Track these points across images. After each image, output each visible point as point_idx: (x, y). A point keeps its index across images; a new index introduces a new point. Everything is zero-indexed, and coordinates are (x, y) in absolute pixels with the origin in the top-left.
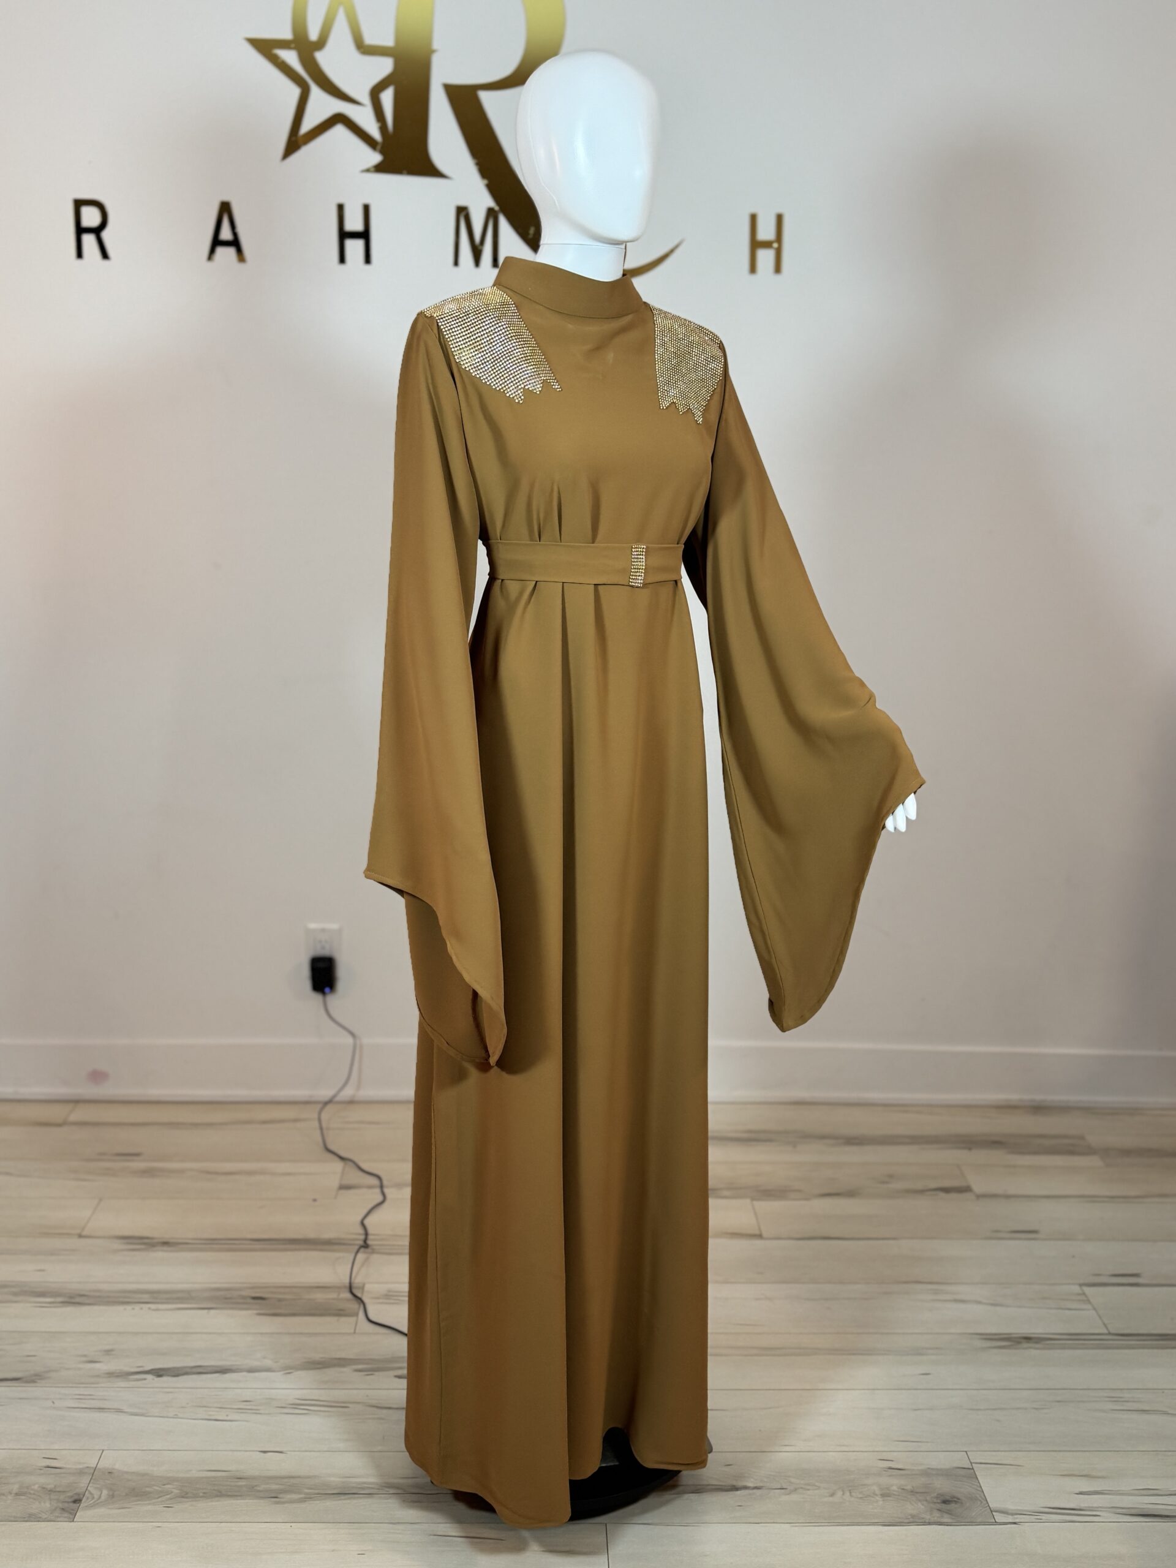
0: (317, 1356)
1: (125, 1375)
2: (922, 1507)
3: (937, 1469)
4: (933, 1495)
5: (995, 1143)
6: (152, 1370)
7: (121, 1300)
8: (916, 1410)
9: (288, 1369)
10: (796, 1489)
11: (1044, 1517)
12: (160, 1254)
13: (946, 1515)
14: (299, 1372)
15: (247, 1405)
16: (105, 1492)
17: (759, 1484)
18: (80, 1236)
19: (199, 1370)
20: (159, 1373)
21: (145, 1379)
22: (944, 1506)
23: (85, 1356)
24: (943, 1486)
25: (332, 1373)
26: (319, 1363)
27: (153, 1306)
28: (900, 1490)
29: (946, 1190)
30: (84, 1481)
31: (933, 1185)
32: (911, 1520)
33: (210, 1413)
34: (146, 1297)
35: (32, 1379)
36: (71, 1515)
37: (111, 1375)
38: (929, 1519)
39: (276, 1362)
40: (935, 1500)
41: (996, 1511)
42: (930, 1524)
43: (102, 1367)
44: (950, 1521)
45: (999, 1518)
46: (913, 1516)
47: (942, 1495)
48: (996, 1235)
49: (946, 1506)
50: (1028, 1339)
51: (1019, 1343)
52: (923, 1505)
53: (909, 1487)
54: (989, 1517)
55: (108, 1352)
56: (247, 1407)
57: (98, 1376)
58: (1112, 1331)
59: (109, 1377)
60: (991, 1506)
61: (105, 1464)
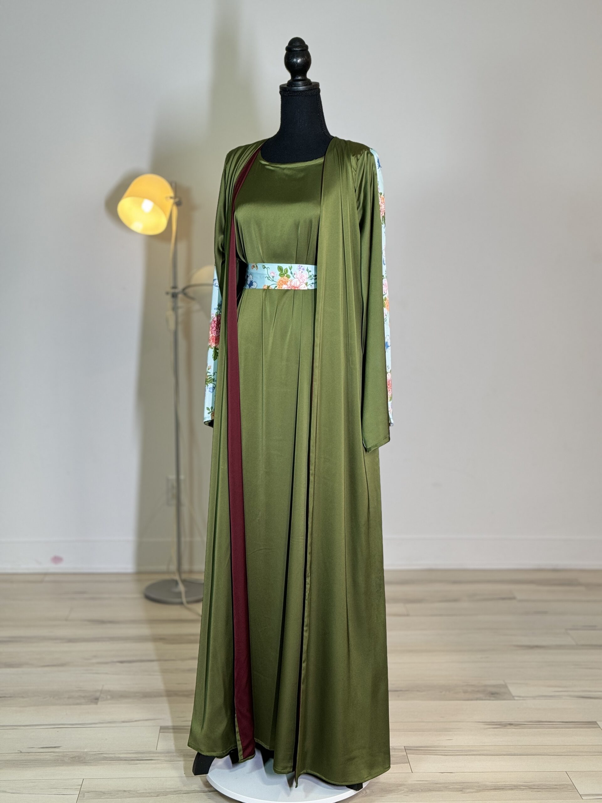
1: (106, 663)
16: (109, 697)
18: (66, 620)
20: (122, 662)
30: (98, 694)
35: (62, 665)
36: (96, 703)
42: (485, 700)
43: (94, 661)
45: (516, 698)
54: (512, 698)
55: (95, 657)
60: (514, 694)
61: (106, 688)
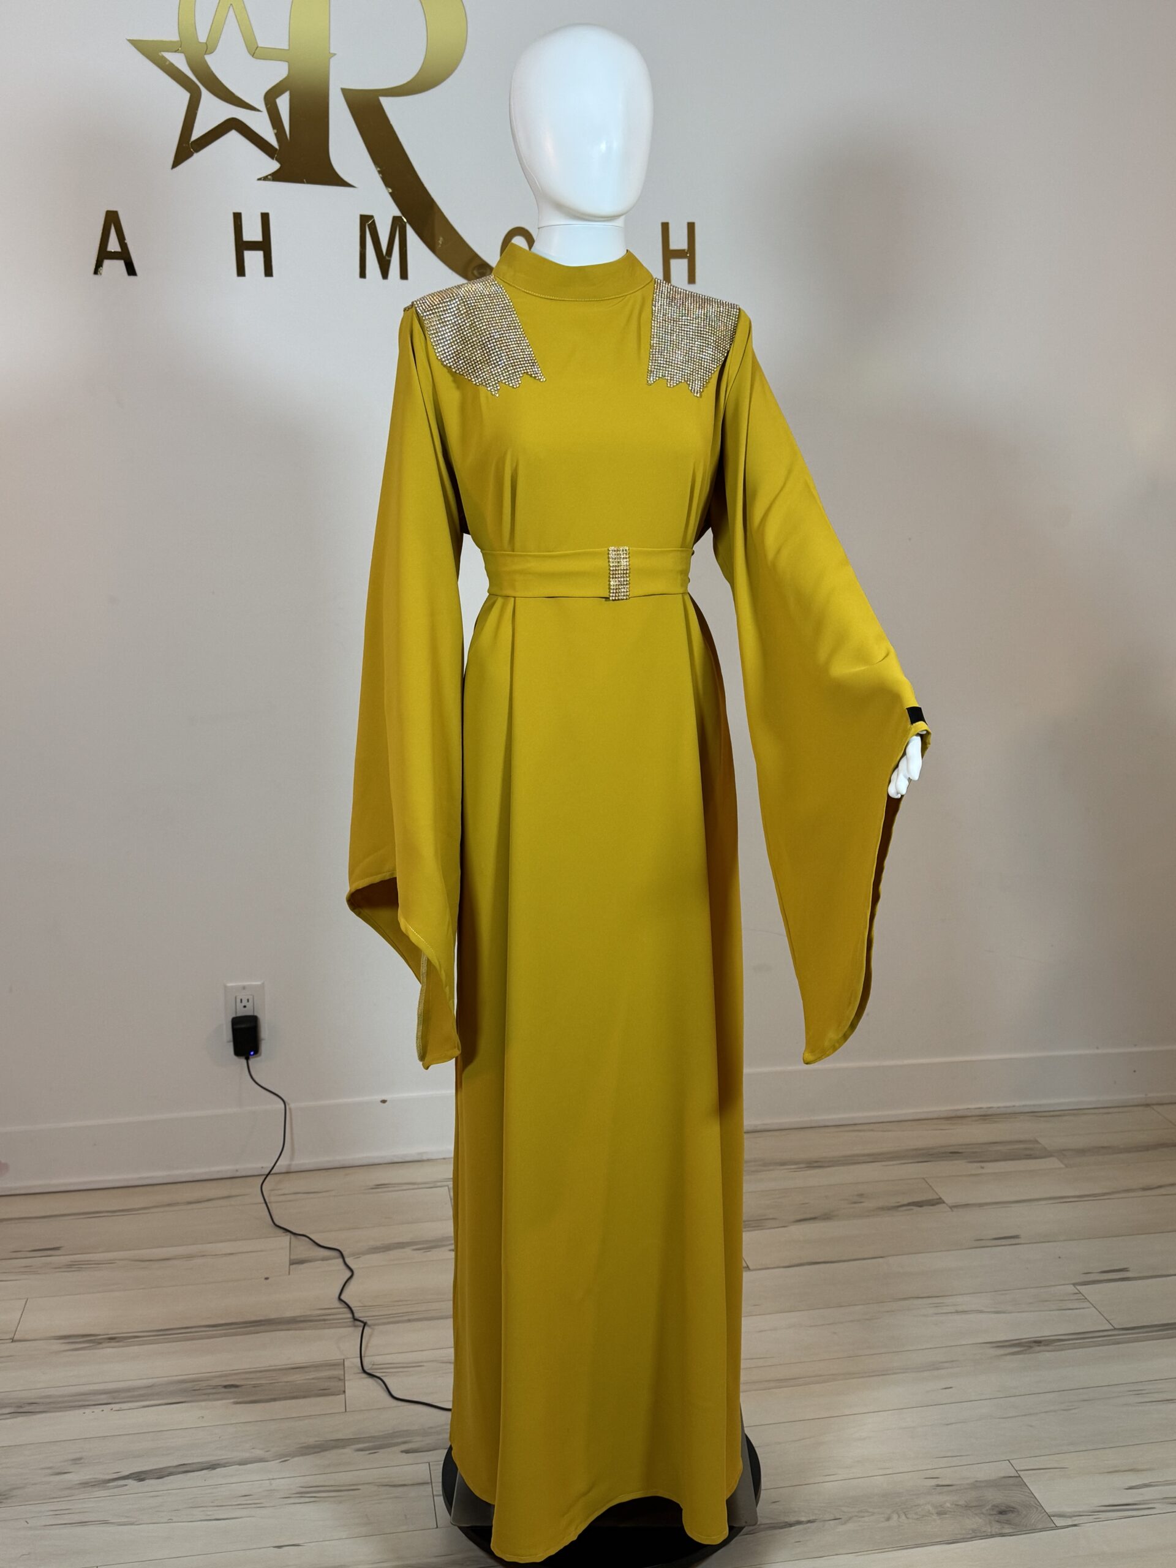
0: (311, 1441)
2: (980, 1520)
3: (986, 1481)
4: (987, 1508)
5: (953, 1154)
6: (131, 1474)
7: (77, 1404)
8: (948, 1425)
9: (284, 1457)
10: (850, 1518)
11: (1103, 1516)
12: (109, 1351)
13: (1007, 1526)
14: (296, 1459)
15: (247, 1500)
17: (811, 1518)
19: (185, 1469)
21: (126, 1485)
22: (1003, 1517)
23: (50, 1468)
24: (996, 1497)
25: (332, 1456)
26: (314, 1447)
27: (113, 1406)
28: (954, 1506)
29: (919, 1204)
31: (905, 1202)
32: (973, 1535)
33: (209, 1513)
34: (104, 1398)
37: (86, 1484)
38: (991, 1532)
39: (267, 1451)
40: (992, 1513)
41: (1054, 1516)
44: (1011, 1531)
46: (974, 1531)
47: (997, 1507)
48: (980, 1243)
49: (1004, 1516)
50: (1038, 1343)
51: (1031, 1347)
52: (981, 1518)
53: (962, 1503)
56: (248, 1501)
57: (69, 1488)
58: (1116, 1327)
59: (84, 1487)
